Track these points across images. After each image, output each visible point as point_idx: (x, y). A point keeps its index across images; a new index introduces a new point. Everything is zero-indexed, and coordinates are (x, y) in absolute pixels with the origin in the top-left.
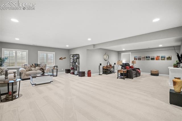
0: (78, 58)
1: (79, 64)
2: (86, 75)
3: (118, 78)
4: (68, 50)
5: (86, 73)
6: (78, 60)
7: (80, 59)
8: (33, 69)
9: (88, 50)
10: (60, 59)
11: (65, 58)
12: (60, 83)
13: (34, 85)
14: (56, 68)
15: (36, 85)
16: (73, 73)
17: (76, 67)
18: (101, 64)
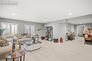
0: (52, 29)
1: (52, 33)
2: (59, 41)
3: (85, 44)
4: (43, 24)
5: (59, 40)
6: (51, 31)
7: (53, 30)
8: (22, 37)
9: (60, 23)
10: (38, 30)
11: (41, 29)
12: (47, 49)
13: (29, 52)
14: (37, 36)
15: (30, 51)
16: (48, 40)
17: (50, 36)
18: (67, 34)
